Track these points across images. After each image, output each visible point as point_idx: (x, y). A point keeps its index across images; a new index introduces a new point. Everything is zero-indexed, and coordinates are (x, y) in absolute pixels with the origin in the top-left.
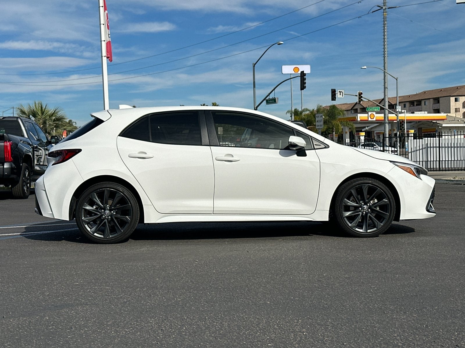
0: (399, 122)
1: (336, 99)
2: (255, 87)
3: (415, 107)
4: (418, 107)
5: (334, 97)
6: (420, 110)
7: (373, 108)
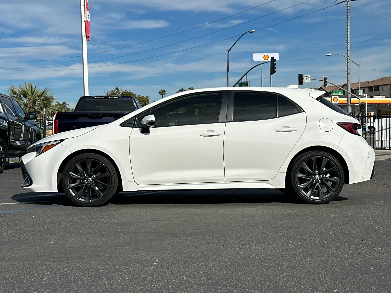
0: (361, 105)
1: (303, 83)
2: (229, 72)
3: (373, 92)
4: (376, 92)
5: (301, 81)
6: (378, 95)
7: (336, 92)
